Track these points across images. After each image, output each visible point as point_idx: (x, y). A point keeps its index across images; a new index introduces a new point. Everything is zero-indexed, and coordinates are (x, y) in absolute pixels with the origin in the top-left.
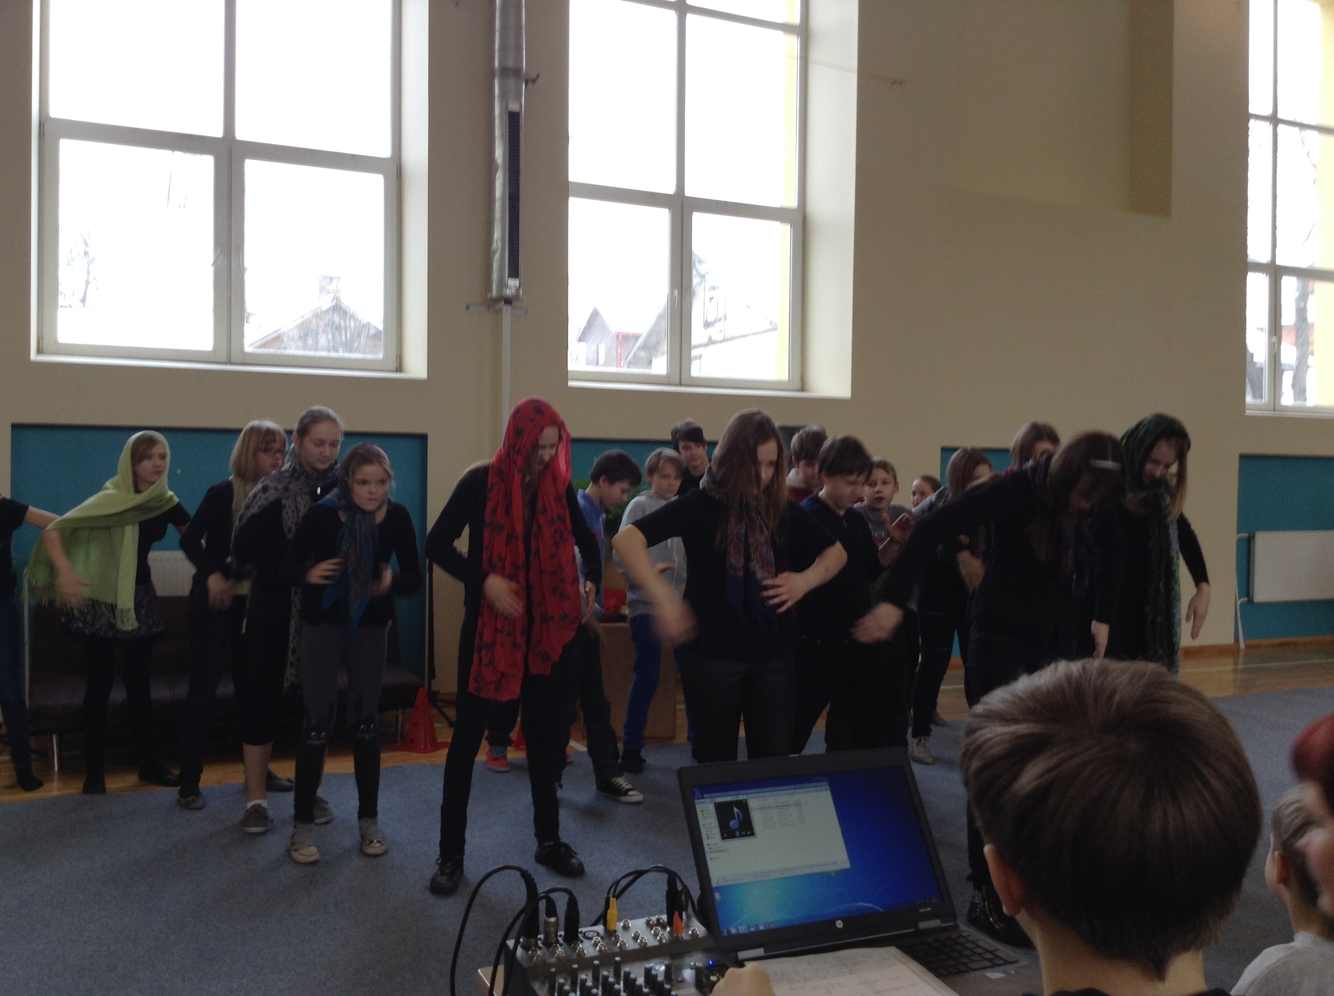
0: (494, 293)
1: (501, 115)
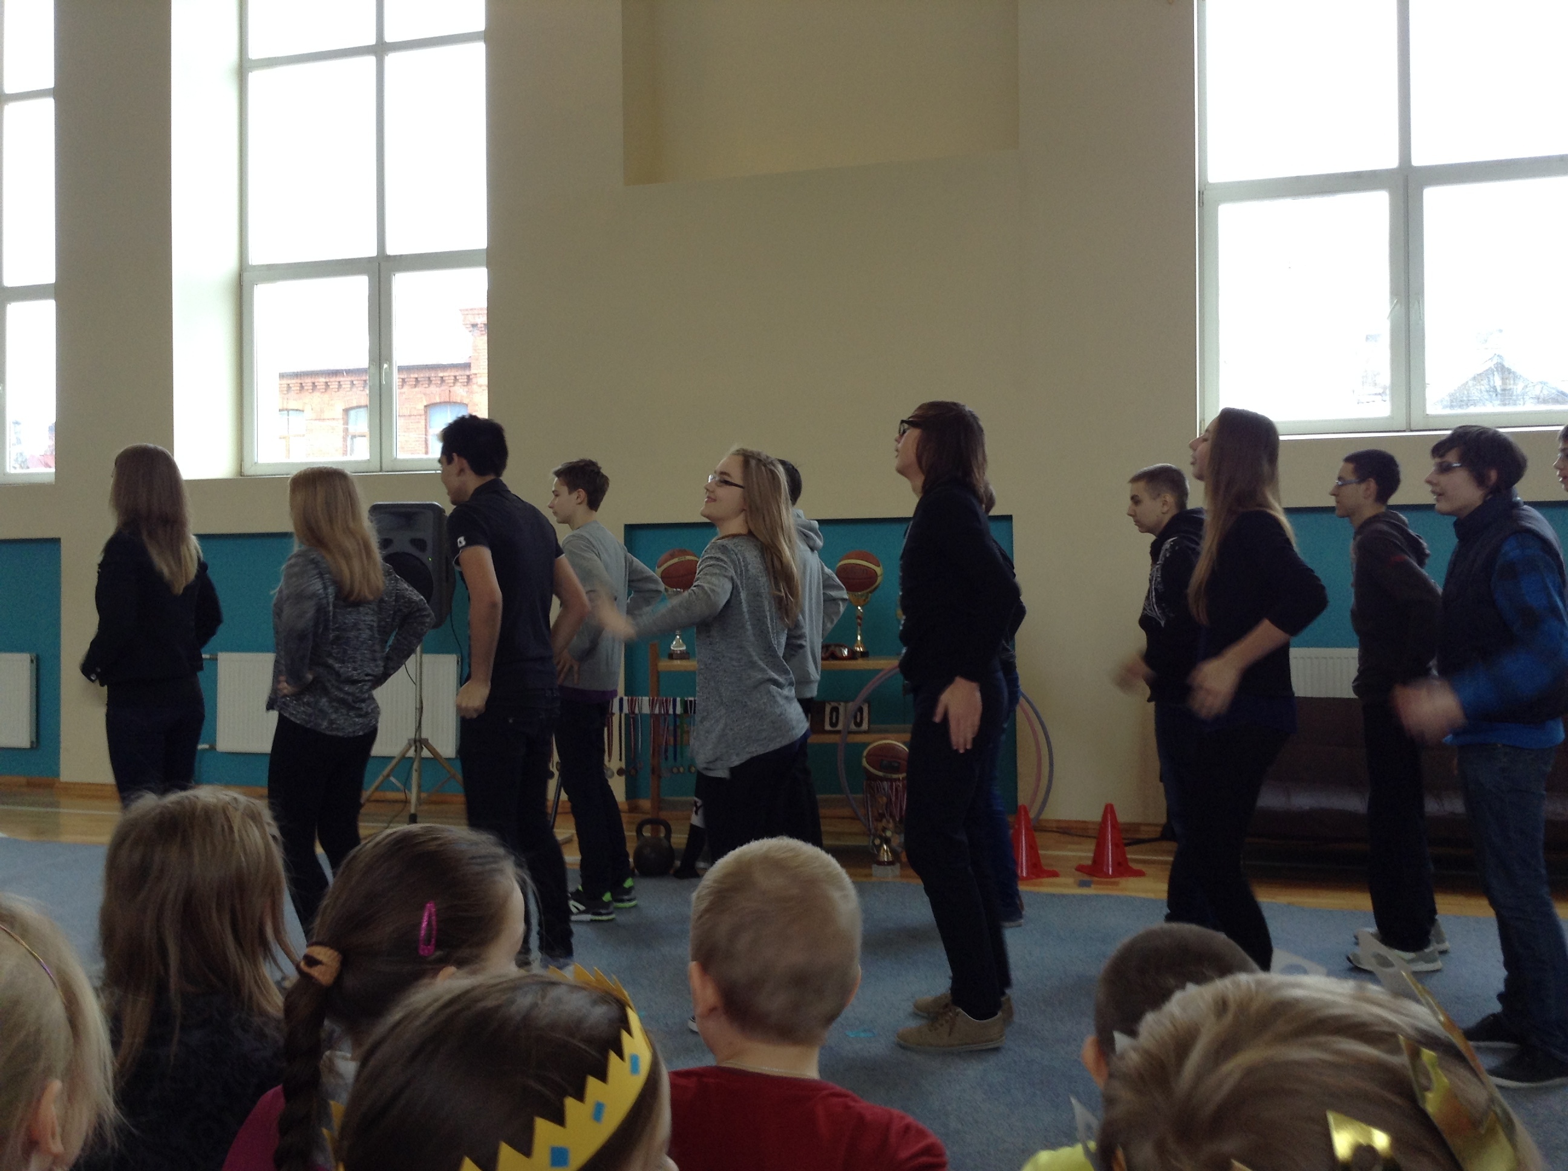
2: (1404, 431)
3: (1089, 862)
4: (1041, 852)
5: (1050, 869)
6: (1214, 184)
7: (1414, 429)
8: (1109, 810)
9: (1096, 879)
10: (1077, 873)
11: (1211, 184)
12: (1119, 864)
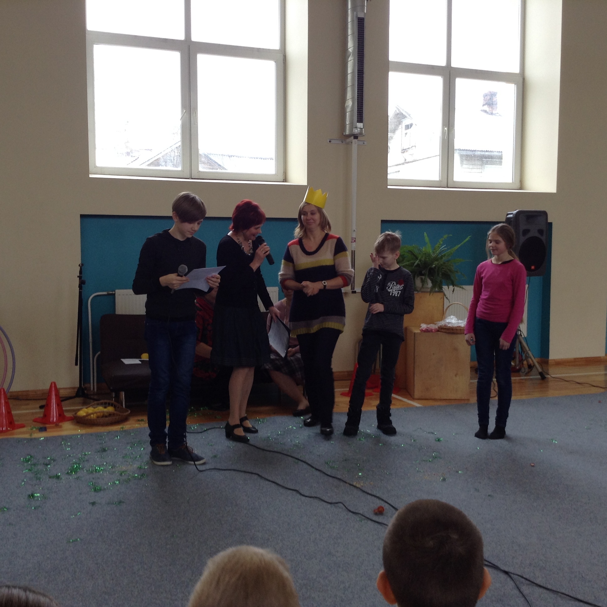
0: (347, 132)
1: (353, 21)
2: (188, 179)
3: (42, 415)
4: (13, 412)
5: (20, 423)
6: (90, 31)
7: (194, 178)
8: (53, 385)
9: (47, 426)
10: (34, 423)
11: (89, 31)
12: (60, 415)
